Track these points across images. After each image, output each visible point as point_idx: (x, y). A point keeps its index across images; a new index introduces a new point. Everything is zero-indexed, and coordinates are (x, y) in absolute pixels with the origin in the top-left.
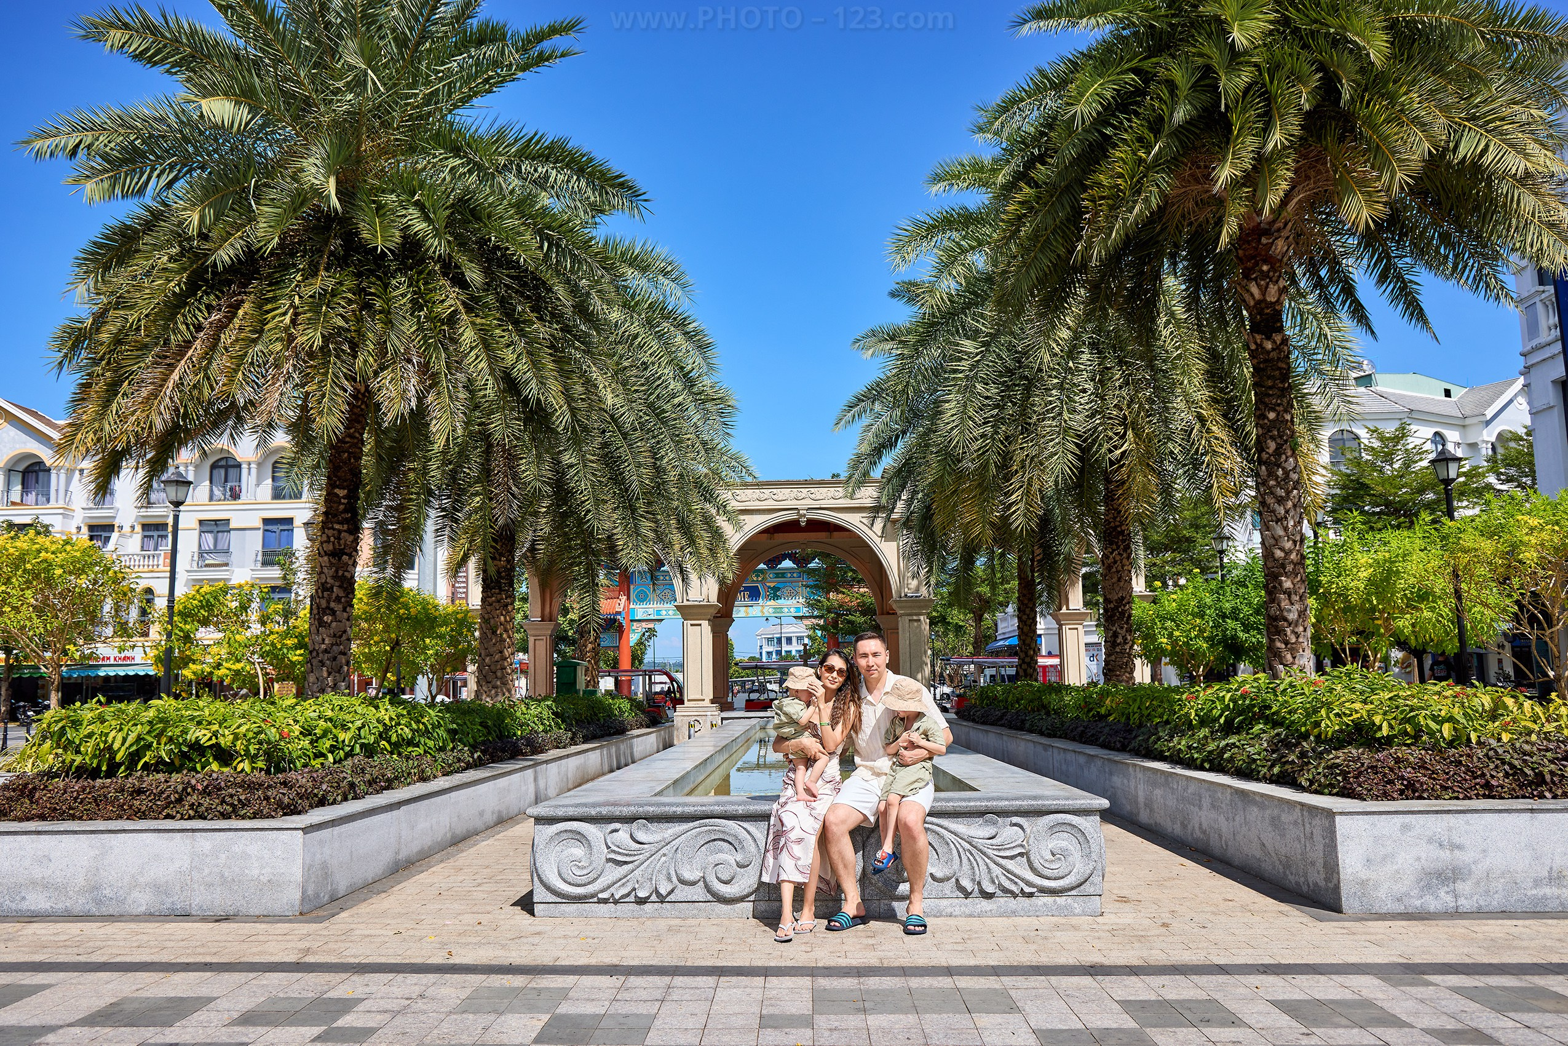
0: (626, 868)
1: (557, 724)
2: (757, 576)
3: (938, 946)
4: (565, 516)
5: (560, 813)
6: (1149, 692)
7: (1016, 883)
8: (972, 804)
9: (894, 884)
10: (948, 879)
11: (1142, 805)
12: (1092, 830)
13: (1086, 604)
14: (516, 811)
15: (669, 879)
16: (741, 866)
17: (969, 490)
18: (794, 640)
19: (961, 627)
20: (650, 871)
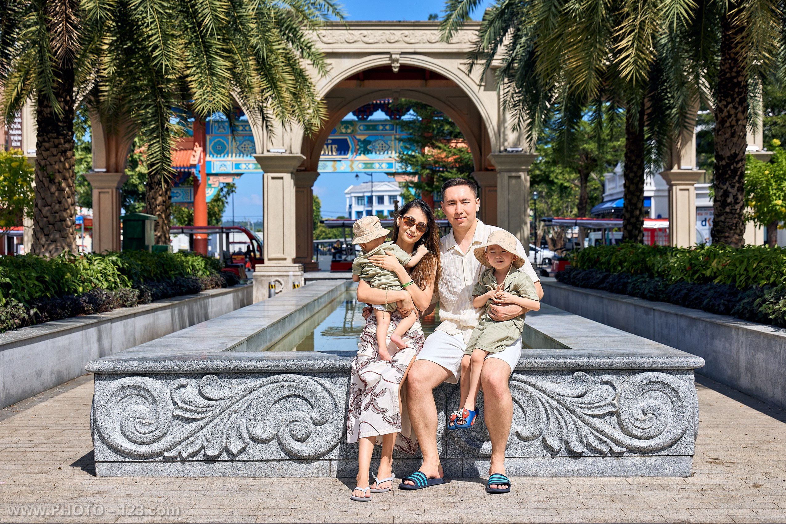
0: (194, 425)
1: (123, 281)
2: (346, 128)
3: (521, 504)
4: (129, 52)
5: (123, 367)
6: (757, 253)
7: (605, 443)
8: (561, 361)
9: (478, 443)
10: (535, 438)
11: (743, 369)
12: (685, 389)
13: (700, 165)
14: (77, 371)
15: (241, 437)
16: (316, 423)
17: (574, 34)
18: (386, 199)
19: (566, 188)
20: (220, 428)
